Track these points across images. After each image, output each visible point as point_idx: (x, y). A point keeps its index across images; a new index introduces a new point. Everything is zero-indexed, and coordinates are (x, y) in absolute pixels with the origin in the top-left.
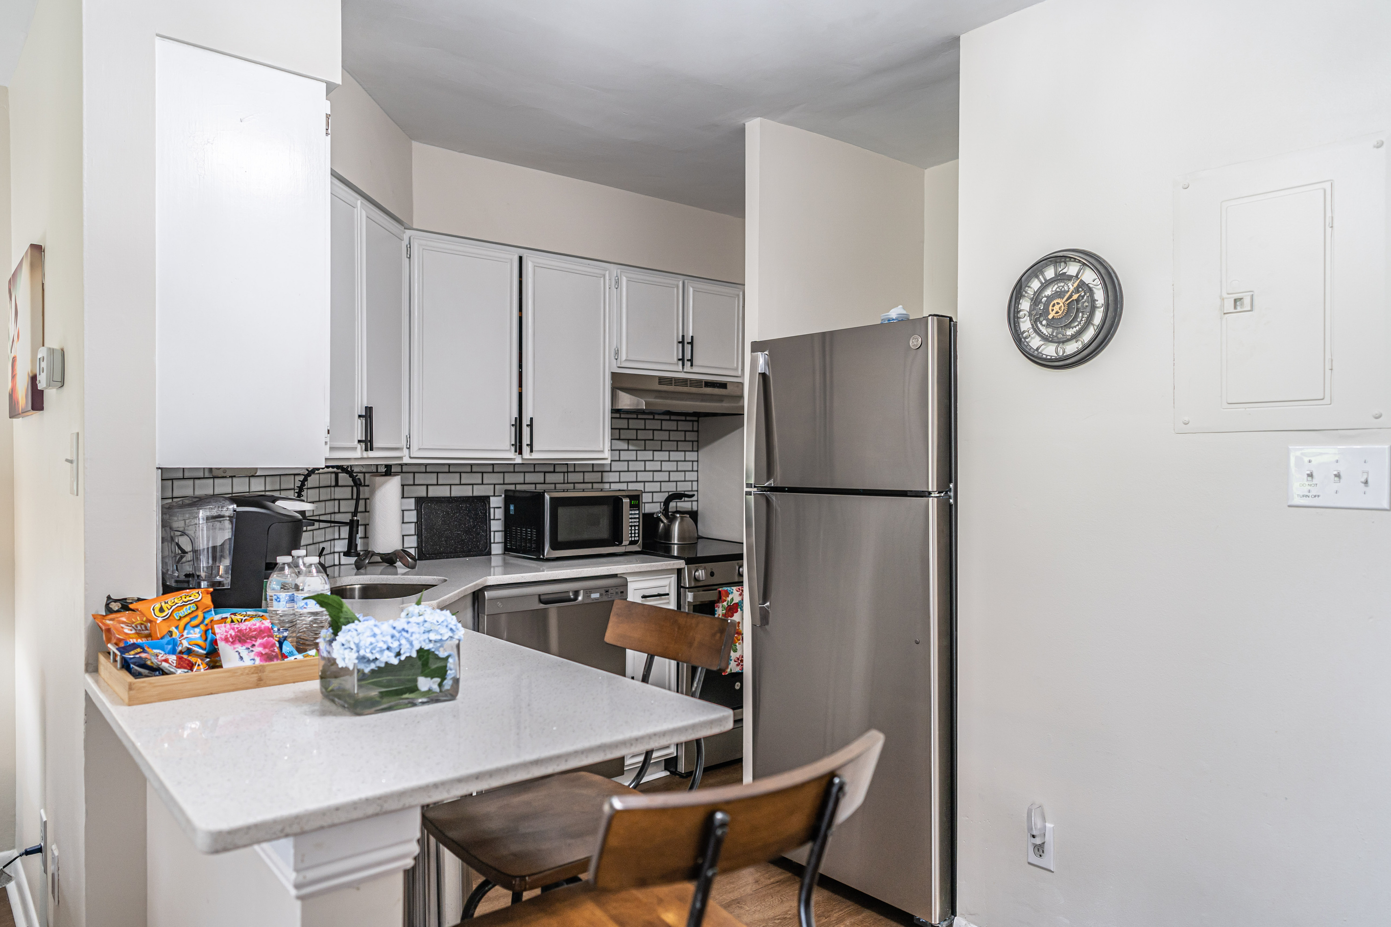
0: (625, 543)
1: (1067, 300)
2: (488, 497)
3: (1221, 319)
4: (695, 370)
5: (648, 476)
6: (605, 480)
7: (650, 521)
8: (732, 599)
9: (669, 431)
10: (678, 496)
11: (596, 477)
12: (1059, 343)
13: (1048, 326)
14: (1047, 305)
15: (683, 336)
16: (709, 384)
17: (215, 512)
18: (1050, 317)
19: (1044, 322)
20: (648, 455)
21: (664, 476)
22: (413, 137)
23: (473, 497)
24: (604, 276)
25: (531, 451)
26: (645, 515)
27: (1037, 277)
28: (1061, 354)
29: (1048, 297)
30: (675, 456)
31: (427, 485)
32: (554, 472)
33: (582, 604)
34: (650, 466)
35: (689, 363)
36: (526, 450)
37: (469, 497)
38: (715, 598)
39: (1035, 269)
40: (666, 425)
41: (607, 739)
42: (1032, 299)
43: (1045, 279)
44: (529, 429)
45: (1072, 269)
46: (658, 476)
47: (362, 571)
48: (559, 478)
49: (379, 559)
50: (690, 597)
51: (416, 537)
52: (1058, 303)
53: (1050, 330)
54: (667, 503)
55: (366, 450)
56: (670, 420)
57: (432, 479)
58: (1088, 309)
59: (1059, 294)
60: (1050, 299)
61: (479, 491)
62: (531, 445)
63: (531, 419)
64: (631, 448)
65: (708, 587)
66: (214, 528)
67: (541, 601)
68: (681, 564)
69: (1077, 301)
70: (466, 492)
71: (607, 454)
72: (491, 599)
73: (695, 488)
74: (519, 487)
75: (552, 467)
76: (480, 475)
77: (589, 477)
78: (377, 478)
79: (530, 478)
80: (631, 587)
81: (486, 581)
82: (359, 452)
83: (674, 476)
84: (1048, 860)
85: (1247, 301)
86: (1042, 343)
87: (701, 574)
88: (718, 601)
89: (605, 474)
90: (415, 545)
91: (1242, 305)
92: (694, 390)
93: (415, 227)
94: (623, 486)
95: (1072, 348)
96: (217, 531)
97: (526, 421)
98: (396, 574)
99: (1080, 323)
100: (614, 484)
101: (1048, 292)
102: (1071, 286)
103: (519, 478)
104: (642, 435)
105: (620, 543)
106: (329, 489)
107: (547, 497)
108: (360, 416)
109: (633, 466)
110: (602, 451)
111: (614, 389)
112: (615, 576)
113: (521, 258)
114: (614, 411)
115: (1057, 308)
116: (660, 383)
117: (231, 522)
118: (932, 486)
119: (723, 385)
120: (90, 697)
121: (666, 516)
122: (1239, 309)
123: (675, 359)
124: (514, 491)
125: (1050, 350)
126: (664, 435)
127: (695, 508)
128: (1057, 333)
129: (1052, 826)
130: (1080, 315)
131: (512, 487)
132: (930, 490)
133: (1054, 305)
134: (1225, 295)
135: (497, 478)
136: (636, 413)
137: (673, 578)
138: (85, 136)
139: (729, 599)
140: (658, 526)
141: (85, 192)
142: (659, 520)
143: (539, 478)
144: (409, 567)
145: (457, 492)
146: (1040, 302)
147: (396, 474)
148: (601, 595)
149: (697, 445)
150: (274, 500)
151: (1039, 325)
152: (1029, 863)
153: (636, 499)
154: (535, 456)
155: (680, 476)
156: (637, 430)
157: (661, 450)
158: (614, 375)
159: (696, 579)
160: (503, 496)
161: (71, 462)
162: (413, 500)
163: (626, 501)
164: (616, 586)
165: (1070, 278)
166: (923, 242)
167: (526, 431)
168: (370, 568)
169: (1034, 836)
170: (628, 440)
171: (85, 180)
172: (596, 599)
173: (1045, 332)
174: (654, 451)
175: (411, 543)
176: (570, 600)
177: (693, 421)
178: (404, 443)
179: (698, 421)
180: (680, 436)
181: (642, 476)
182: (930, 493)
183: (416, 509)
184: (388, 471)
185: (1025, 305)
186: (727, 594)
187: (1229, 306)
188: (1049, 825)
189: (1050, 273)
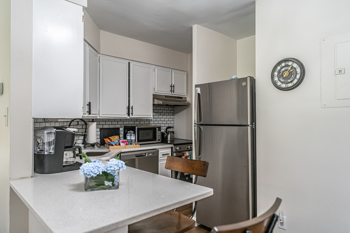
0: (157, 140)
1: (288, 72)
2: (119, 128)
3: (335, 76)
4: (174, 94)
5: (161, 122)
6: (150, 123)
7: (163, 134)
8: (187, 155)
9: (167, 110)
10: (169, 127)
11: (148, 122)
12: (286, 83)
13: (283, 79)
14: (283, 73)
15: (171, 85)
16: (178, 98)
17: (49, 131)
18: (284, 77)
19: (282, 78)
20: (161, 117)
21: (165, 122)
22: (100, 29)
23: (115, 128)
24: (151, 68)
25: (132, 115)
26: (162, 132)
27: (279, 66)
28: (287, 86)
29: (283, 71)
30: (168, 117)
31: (103, 125)
32: (137, 121)
33: (147, 157)
34: (162, 119)
35: (173, 92)
36: (131, 115)
37: (114, 128)
38: (182, 155)
39: (279, 63)
40: (166, 109)
41: (181, 200)
42: (278, 72)
43: (282, 66)
44: (131, 109)
45: (290, 63)
46: (164, 122)
47: (85, 149)
48: (138, 123)
49: (90, 145)
50: (175, 154)
51: (100, 139)
52: (286, 73)
53: (284, 80)
54: (166, 129)
55: (89, 114)
56: (167, 107)
57: (104, 123)
58: (295, 74)
59: (286, 70)
60: (283, 72)
61: (117, 126)
62: (132, 114)
63: (132, 106)
64: (157, 115)
65: (179, 152)
66: (49, 136)
67: (136, 156)
68: (172, 146)
69: (292, 72)
70: (113, 126)
71: (152, 116)
72: (123, 156)
73: (173, 125)
74: (127, 125)
75: (136, 120)
76: (117, 122)
77: (146, 122)
78: (90, 123)
79: (130, 123)
80: (160, 152)
81: (121, 151)
82: (87, 115)
83: (168, 122)
84: (285, 227)
85: (343, 71)
86: (281, 84)
87: (178, 148)
88: (182, 156)
89: (150, 122)
90: (100, 141)
91: (341, 72)
92: (174, 99)
93: (101, 53)
94: (155, 125)
95: (290, 85)
96: (50, 137)
97: (131, 107)
98: (95, 149)
99: (292, 78)
100: (152, 124)
101: (283, 70)
102: (290, 68)
103: (127, 123)
104: (159, 111)
105: (156, 140)
106: (76, 126)
107: (136, 128)
108: (87, 105)
109: (157, 119)
110: (151, 115)
111: (153, 99)
112: (155, 149)
113: (129, 63)
114: (154, 105)
115: (286, 74)
116: (165, 97)
117: (55, 134)
118: (249, 123)
119: (181, 98)
120: (11, 188)
121: (166, 133)
122: (340, 73)
123: (169, 91)
124: (126, 126)
125: (284, 86)
126: (165, 111)
127: (173, 131)
128: (286, 81)
129: (286, 217)
130: (293, 76)
131: (126, 125)
132: (249, 124)
133: (285, 73)
134: (336, 70)
135: (122, 123)
136: (159, 105)
137: (170, 150)
138: (11, 17)
139: (186, 155)
140: (164, 135)
141: (11, 34)
142: (165, 134)
143: (133, 123)
144: (99, 147)
145: (111, 127)
146: (281, 72)
147: (95, 121)
148: (152, 154)
149: (174, 114)
150: (66, 128)
151: (280, 79)
152: (279, 228)
153: (160, 128)
154: (133, 116)
155: (169, 122)
156: (158, 110)
157: (164, 115)
158: (153, 94)
159: (176, 150)
160: (123, 128)
161: (6, 116)
162: (99, 129)
163: (157, 129)
164: (156, 152)
165: (289, 66)
166: (237, 59)
167: (131, 110)
168: (87, 148)
169: (281, 220)
170: (156, 112)
171: (11, 31)
172: (151, 155)
173: (282, 81)
174: (163, 115)
175: (99, 140)
176: (144, 156)
177: (172, 108)
178: (98, 113)
179: (174, 108)
180: (169, 111)
181: (159, 122)
182: (248, 125)
183: (100, 131)
184: (93, 121)
185: (276, 73)
186: (185, 153)
187: (337, 72)
188: (285, 217)
189: (283, 64)
